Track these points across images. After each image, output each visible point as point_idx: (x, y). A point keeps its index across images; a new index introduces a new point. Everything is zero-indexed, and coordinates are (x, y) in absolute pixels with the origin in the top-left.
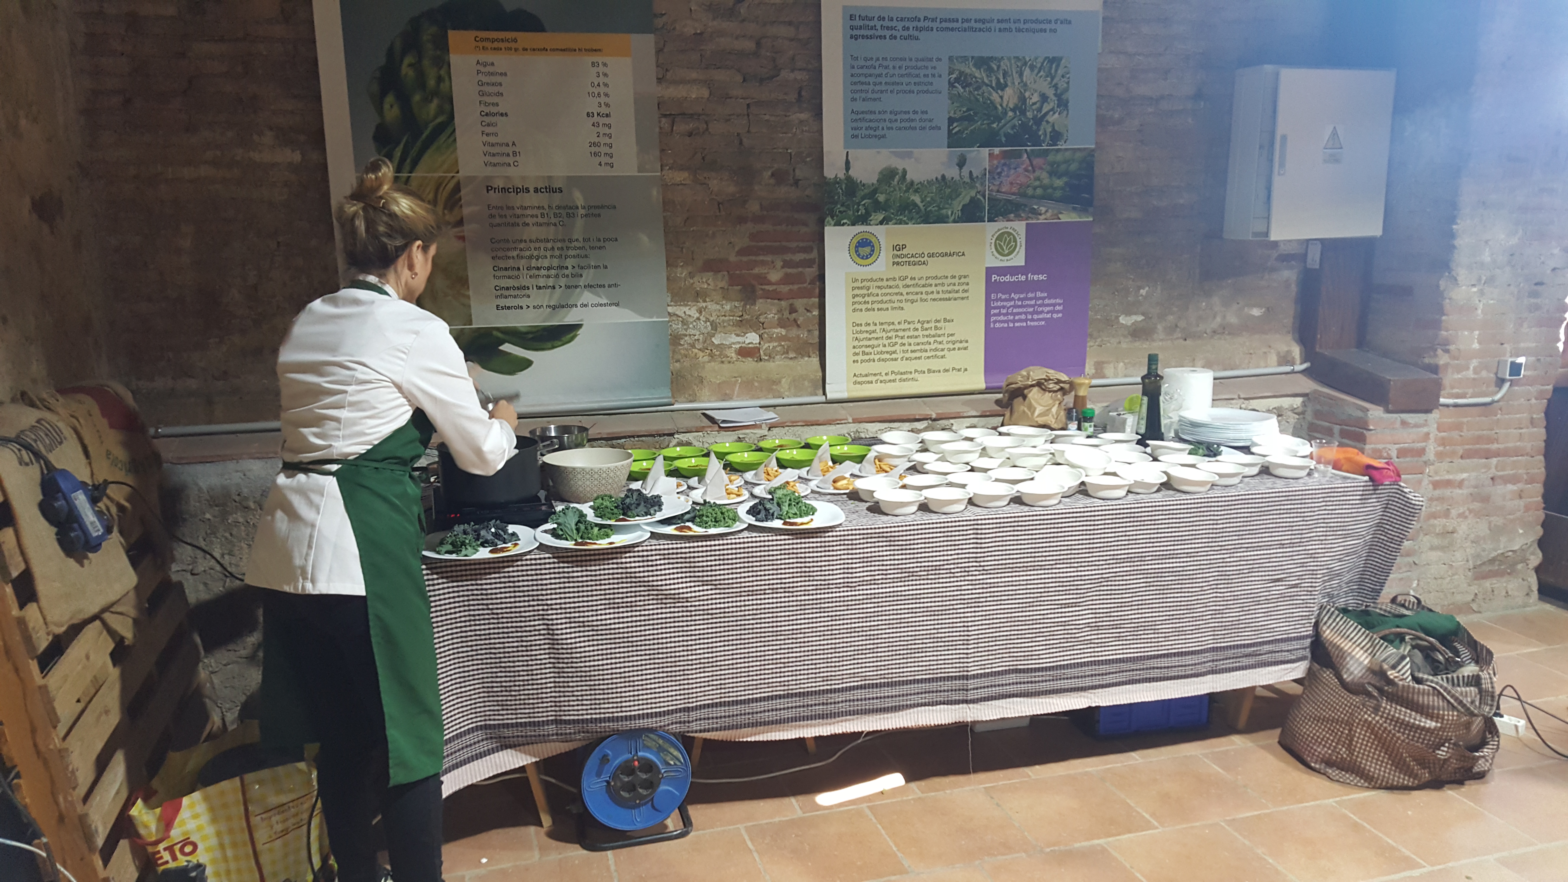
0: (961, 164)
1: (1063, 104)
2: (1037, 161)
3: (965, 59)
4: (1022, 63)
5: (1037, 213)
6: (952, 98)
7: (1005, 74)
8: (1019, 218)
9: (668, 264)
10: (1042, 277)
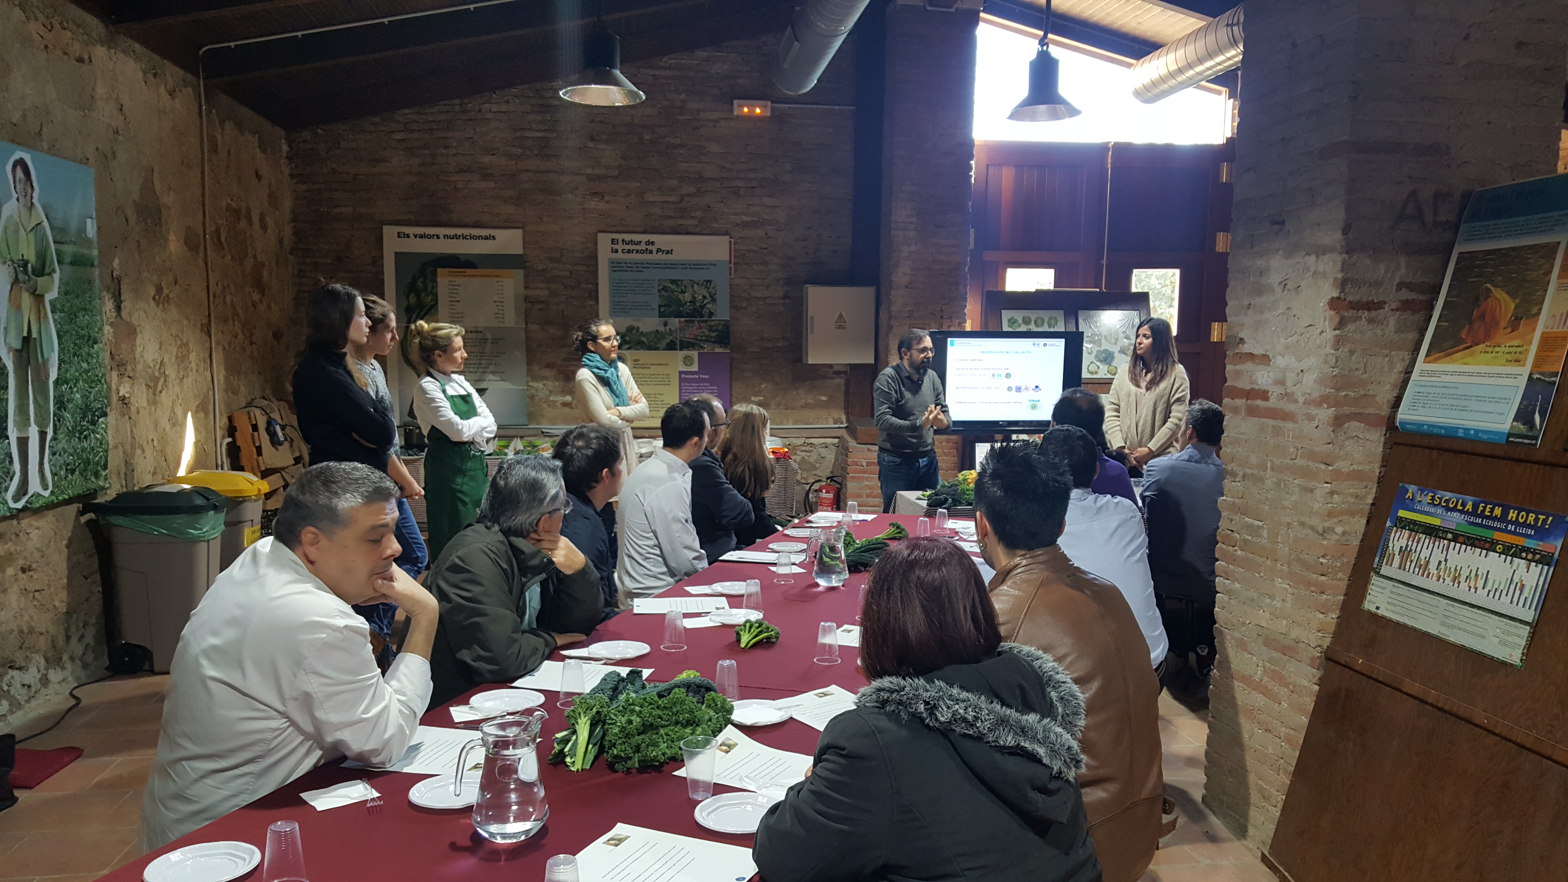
0: (665, 324)
1: (714, 300)
2: (702, 325)
3: (665, 280)
4: (693, 282)
5: (703, 348)
6: (660, 296)
7: (685, 287)
8: (694, 349)
9: (528, 364)
10: (707, 377)
